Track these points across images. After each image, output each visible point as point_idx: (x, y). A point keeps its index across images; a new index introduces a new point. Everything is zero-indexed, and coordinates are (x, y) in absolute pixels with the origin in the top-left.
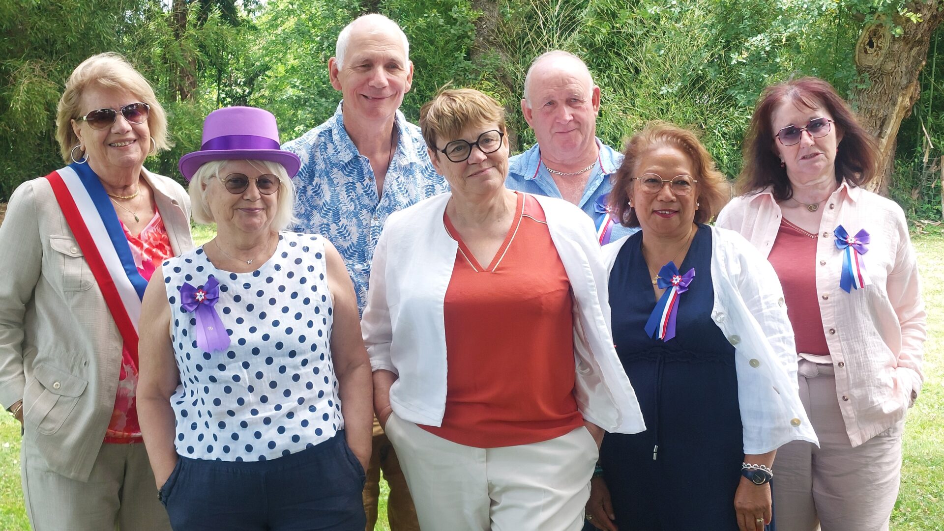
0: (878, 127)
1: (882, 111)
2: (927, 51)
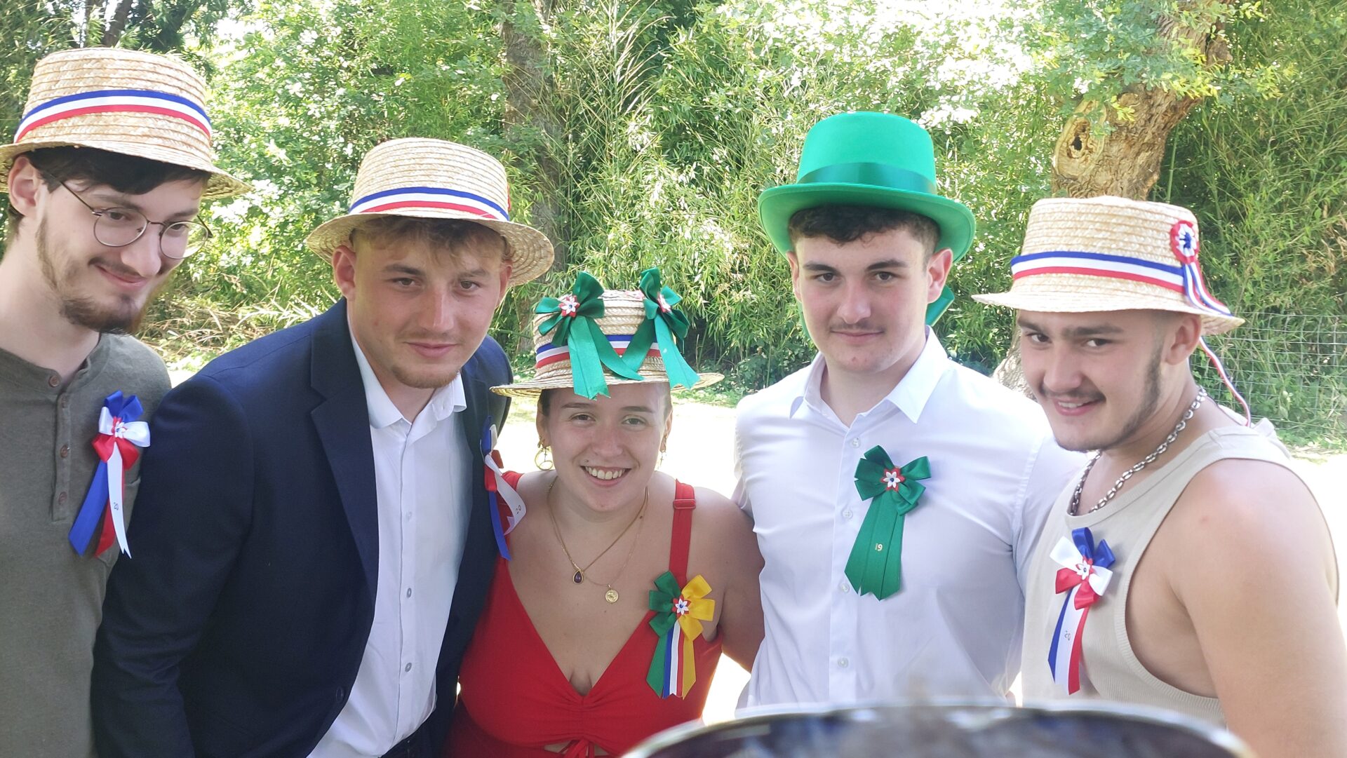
2: (1160, 158)
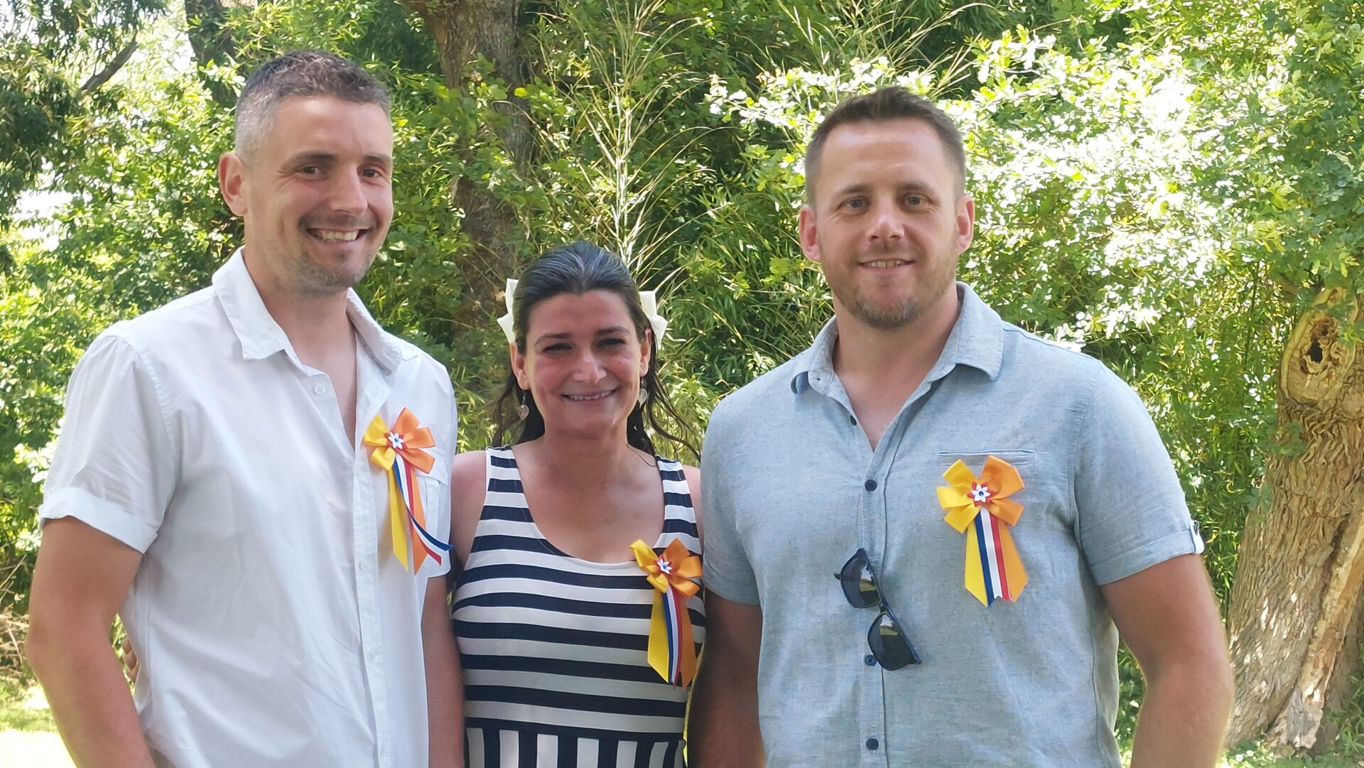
0: (1330, 541)
1: (1338, 504)
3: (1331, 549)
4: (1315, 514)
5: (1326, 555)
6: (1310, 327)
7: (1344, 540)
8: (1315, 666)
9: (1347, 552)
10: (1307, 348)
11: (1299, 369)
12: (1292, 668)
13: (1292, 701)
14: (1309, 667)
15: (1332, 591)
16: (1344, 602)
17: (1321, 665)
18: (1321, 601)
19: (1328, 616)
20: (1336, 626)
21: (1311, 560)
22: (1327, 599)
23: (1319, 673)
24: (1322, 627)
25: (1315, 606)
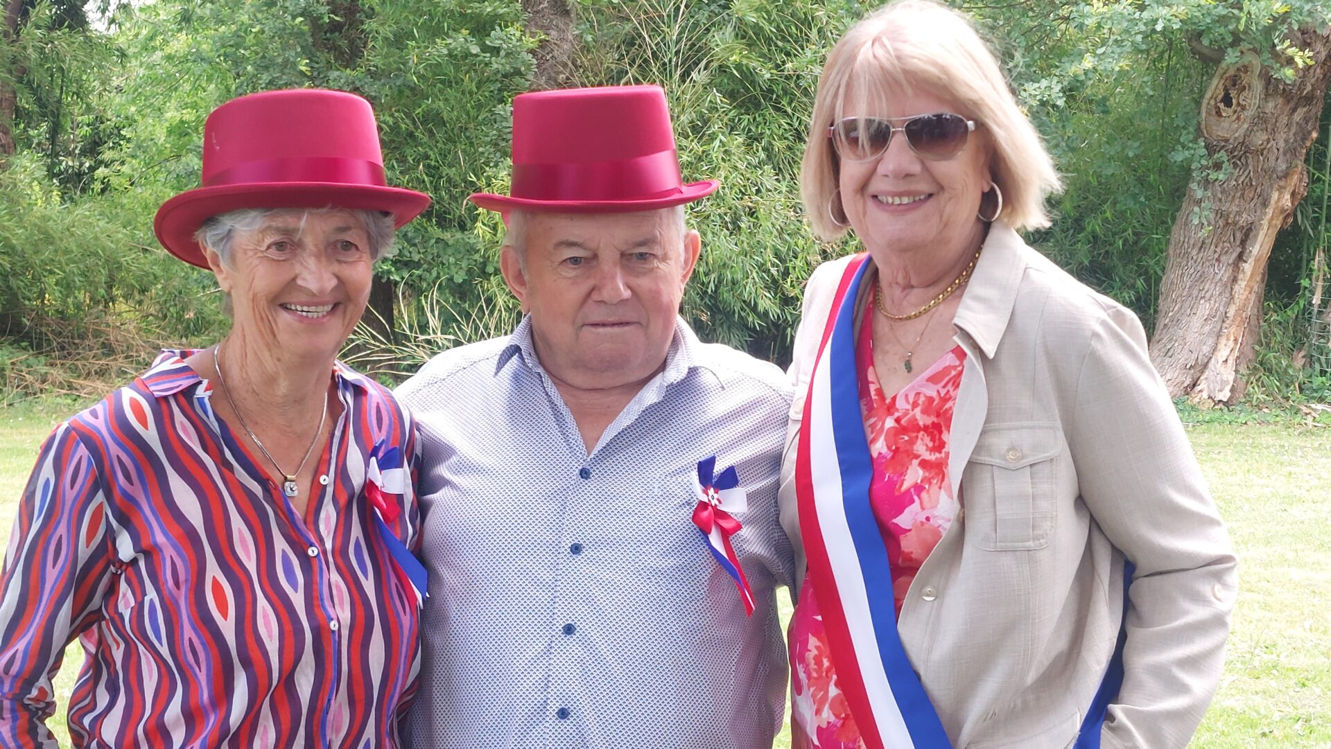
0: (1238, 243)
1: (1244, 215)
2: (1319, 114)
3: (1239, 250)
4: (1227, 223)
5: (1235, 255)
6: (1223, 82)
7: (1249, 242)
8: (1228, 339)
9: (1251, 251)
10: (1220, 97)
11: (1214, 113)
12: (1211, 342)
13: (1211, 365)
14: (1223, 341)
15: (1239, 282)
16: (1248, 289)
17: (1232, 338)
18: (1232, 289)
19: (1237, 301)
20: (1242, 308)
21: (1223, 258)
22: (1236, 287)
23: (1231, 344)
24: (1232, 311)
25: (1227, 295)
